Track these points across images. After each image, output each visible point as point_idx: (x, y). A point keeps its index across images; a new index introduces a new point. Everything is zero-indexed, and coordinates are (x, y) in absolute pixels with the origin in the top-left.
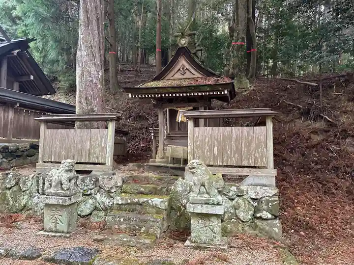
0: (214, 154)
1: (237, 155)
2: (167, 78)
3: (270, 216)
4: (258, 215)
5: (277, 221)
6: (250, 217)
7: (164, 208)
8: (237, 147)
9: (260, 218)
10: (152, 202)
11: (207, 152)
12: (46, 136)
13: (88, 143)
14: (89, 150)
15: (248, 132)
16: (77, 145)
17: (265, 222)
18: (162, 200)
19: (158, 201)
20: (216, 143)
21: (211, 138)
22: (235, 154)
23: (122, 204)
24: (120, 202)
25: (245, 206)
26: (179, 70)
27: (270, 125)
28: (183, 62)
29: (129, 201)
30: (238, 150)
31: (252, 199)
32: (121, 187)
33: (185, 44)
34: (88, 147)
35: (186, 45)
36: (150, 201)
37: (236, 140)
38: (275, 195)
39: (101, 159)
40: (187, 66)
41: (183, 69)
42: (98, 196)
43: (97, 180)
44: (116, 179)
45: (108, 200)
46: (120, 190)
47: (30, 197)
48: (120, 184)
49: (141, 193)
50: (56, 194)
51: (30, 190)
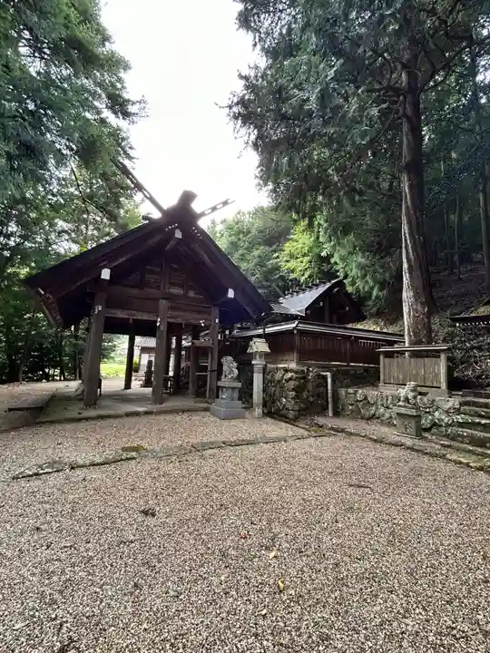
12: (385, 362)
13: (423, 370)
14: (424, 375)
23: (463, 423)
24: (461, 421)
29: (470, 421)
32: (459, 409)
34: (423, 373)
39: (436, 383)
42: (437, 414)
43: (433, 401)
44: (454, 402)
45: (447, 419)
46: (458, 412)
47: (377, 408)
48: (458, 407)
49: (481, 416)
50: (404, 407)
51: (375, 403)
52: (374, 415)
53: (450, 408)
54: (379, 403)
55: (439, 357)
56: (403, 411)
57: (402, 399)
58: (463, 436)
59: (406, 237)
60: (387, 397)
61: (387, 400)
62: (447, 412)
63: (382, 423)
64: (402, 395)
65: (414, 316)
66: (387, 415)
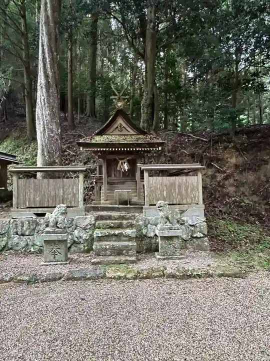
0: (164, 196)
1: (179, 196)
2: (108, 133)
3: (202, 235)
4: (195, 236)
5: (206, 238)
6: (189, 237)
7: (134, 236)
8: (179, 191)
9: (196, 237)
10: (125, 233)
11: (159, 195)
12: (19, 184)
13: (61, 191)
14: (63, 196)
15: (186, 180)
16: (51, 193)
17: (199, 240)
18: (132, 231)
19: (129, 232)
20: (165, 188)
21: (161, 184)
22: (178, 196)
23: (102, 236)
24: (100, 235)
25: (186, 230)
26: (117, 127)
27: (200, 175)
28: (120, 121)
29: (107, 234)
30: (180, 193)
31: (191, 225)
32: (94, 224)
33: (121, 106)
34: (62, 194)
35: (122, 108)
36: (123, 233)
37: (179, 186)
38: (204, 221)
39: (74, 203)
40: (124, 125)
41: (120, 127)
42: (76, 232)
43: (73, 220)
44: (90, 218)
45: (85, 235)
46: (94, 227)
47: (9, 238)
48: (93, 222)
49: (111, 228)
50: (54, 232)
51: (8, 232)
52: (5, 247)
53: (87, 225)
54: (12, 231)
55: (78, 177)
56: (54, 237)
57: (51, 224)
58: (106, 249)
59: (43, 49)
60: (23, 223)
61: (23, 226)
62: (85, 229)
63: (17, 253)
64: (51, 220)
65: (49, 136)
66: (22, 244)
